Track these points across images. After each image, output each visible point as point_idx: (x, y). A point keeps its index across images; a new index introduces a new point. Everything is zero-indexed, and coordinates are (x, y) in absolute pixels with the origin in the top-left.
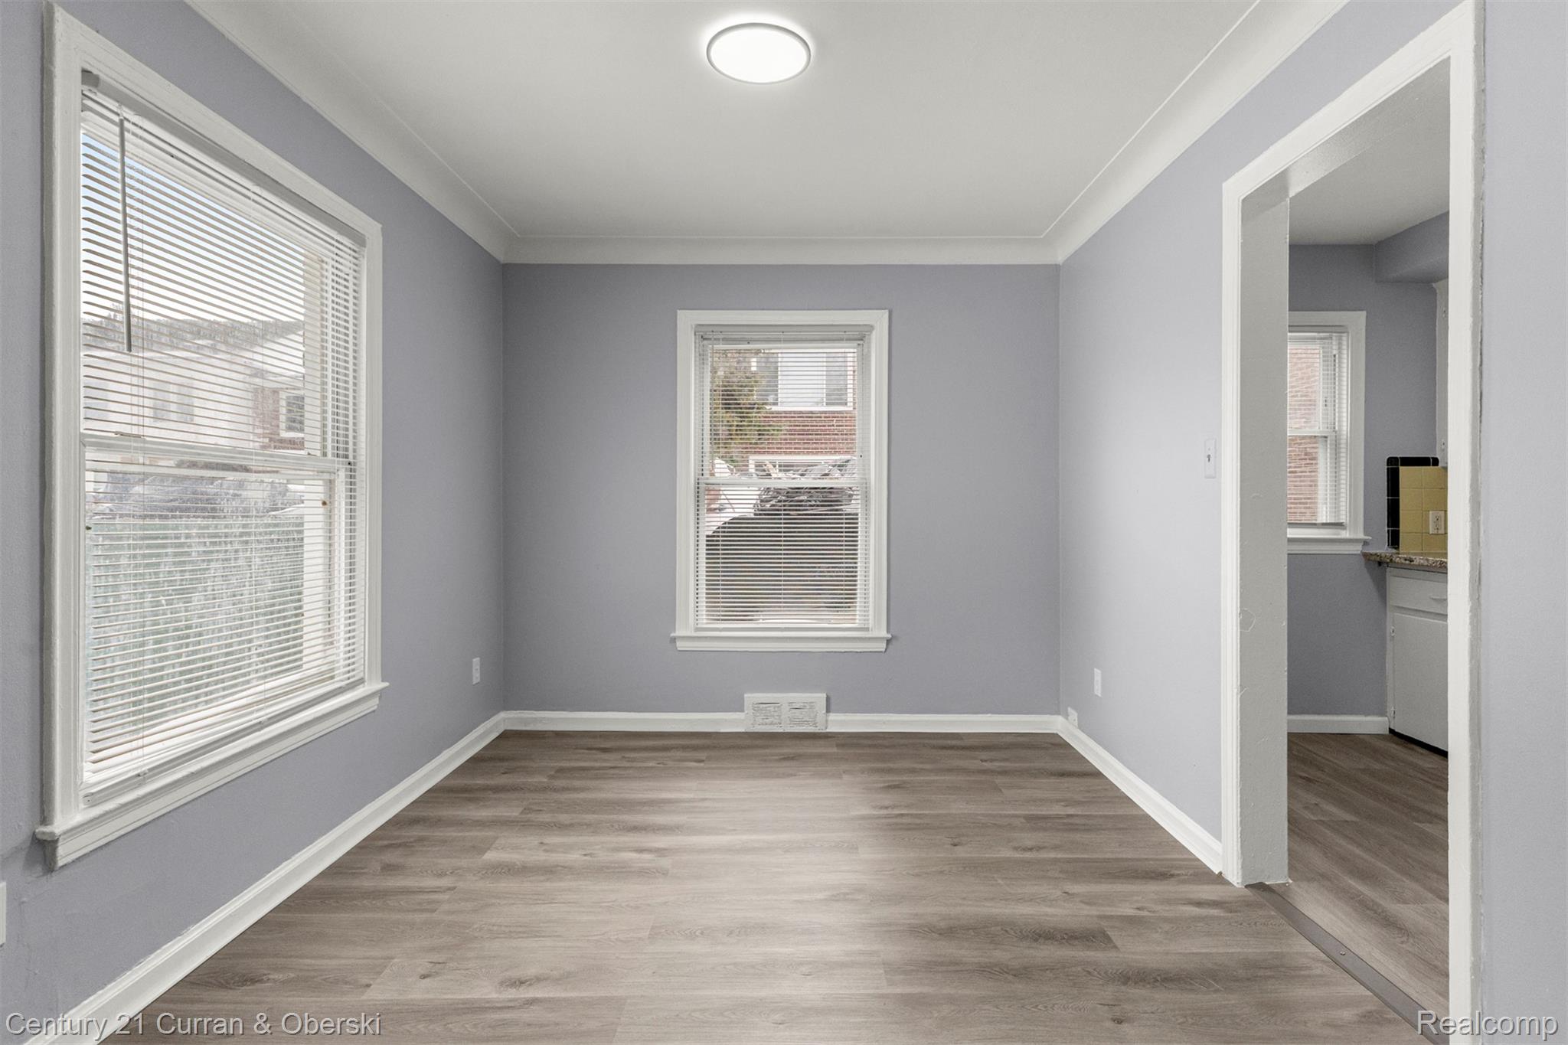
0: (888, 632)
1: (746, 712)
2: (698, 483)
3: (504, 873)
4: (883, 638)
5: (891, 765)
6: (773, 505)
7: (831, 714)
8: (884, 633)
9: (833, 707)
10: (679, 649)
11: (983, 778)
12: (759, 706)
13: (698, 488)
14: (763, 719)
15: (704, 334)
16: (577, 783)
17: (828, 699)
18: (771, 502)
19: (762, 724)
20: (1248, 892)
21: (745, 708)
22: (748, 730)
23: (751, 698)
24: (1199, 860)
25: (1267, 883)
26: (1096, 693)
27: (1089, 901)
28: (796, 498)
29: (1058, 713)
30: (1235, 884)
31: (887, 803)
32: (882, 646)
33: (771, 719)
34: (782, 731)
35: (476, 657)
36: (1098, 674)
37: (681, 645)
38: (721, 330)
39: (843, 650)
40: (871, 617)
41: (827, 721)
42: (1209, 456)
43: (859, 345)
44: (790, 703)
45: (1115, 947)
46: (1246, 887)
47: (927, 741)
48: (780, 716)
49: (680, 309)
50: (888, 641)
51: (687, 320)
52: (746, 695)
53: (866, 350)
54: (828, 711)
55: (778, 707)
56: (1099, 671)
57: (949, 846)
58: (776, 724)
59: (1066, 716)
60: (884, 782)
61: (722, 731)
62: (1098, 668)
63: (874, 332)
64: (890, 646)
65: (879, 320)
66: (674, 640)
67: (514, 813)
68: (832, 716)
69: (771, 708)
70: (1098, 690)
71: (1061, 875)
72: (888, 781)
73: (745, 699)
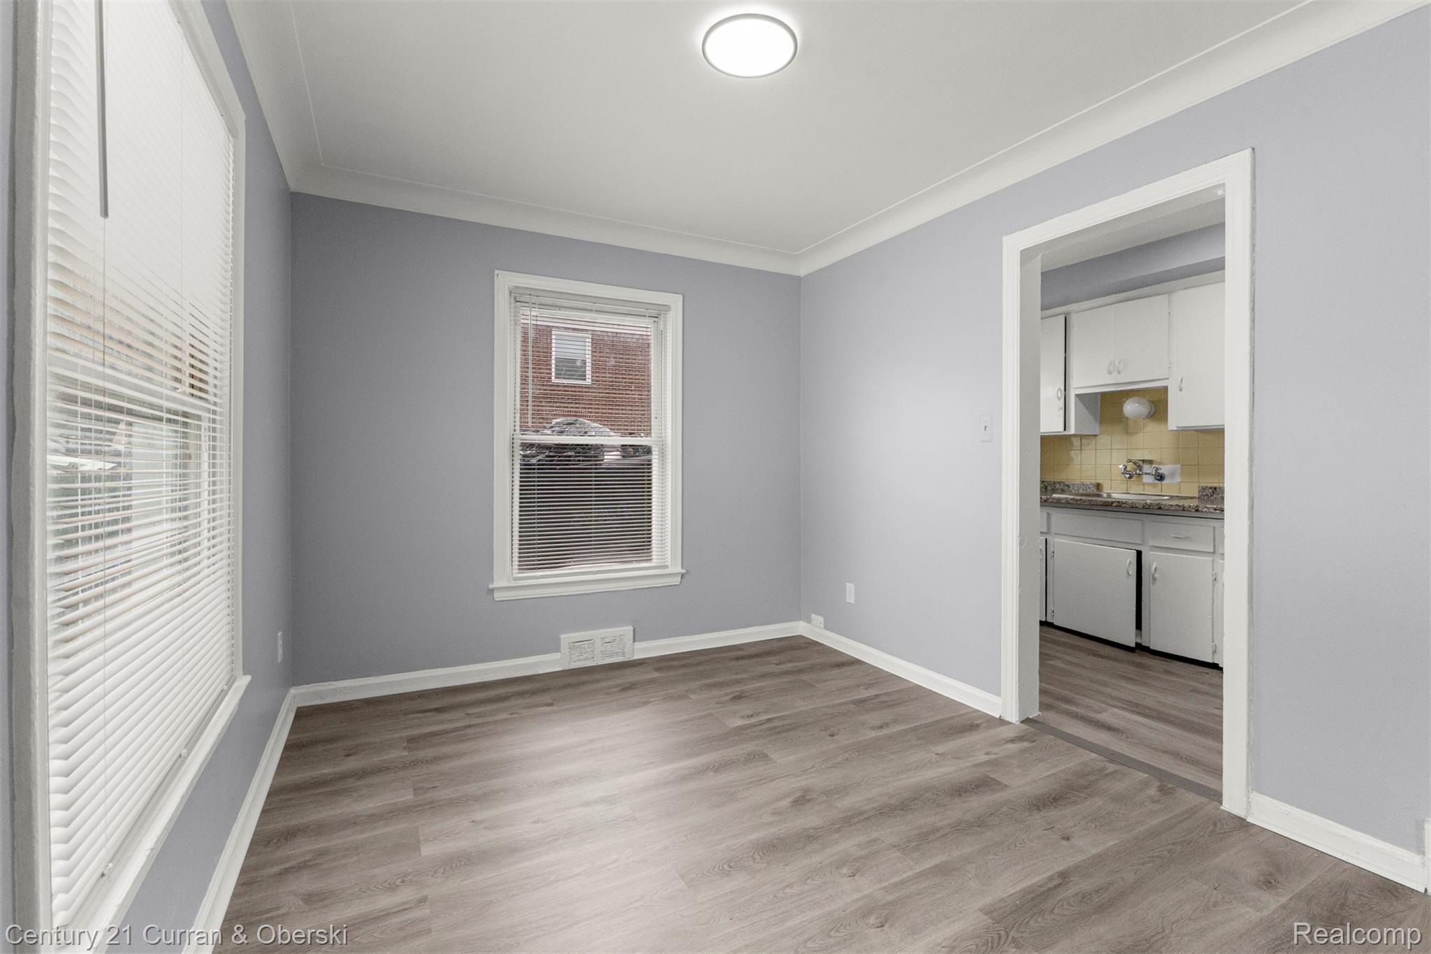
0: (682, 568)
1: (563, 652)
2: (513, 439)
3: (465, 864)
4: (679, 573)
5: (717, 680)
6: (539, 460)
7: (636, 643)
8: (679, 570)
9: (637, 638)
10: (496, 600)
11: (792, 678)
12: (574, 645)
13: (513, 443)
14: (578, 656)
15: (518, 297)
16: (445, 750)
17: (634, 630)
18: (538, 458)
19: (578, 661)
20: (1024, 726)
21: (562, 649)
22: (566, 668)
23: (566, 638)
24: (978, 711)
25: (1031, 717)
26: (848, 600)
27: (957, 756)
28: (565, 454)
29: (799, 619)
30: (1014, 722)
31: (748, 712)
32: (677, 580)
33: (585, 656)
34: (595, 664)
35: (278, 633)
36: (850, 587)
37: (498, 596)
38: (539, 294)
39: (646, 587)
40: (669, 556)
41: (633, 649)
42: (986, 427)
43: (655, 322)
44: (602, 638)
45: (1006, 786)
46: (1022, 722)
47: (724, 655)
48: (593, 651)
49: (498, 269)
50: (683, 576)
51: (505, 281)
52: (562, 636)
53: (662, 327)
54: (634, 641)
55: (593, 643)
56: (853, 585)
57: (829, 738)
58: (589, 659)
59: (809, 621)
60: (727, 695)
61: (540, 672)
62: (851, 583)
63: (671, 312)
64: (683, 579)
65: (675, 302)
66: (492, 591)
67: (408, 796)
68: (638, 645)
69: (586, 644)
70: (851, 598)
71: (919, 742)
72: (730, 693)
73: (562, 640)
